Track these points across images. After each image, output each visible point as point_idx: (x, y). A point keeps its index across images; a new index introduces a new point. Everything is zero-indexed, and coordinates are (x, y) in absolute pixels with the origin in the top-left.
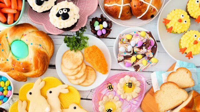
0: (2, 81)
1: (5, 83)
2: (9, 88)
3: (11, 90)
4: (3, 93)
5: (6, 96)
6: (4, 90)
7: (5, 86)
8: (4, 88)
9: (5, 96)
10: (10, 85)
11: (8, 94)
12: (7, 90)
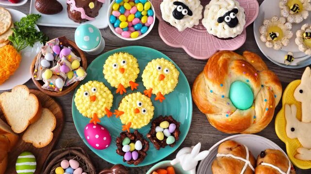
0: (140, 2)
1: (144, 6)
2: (149, 14)
3: (152, 16)
4: (140, 20)
5: (146, 24)
6: (142, 16)
7: (144, 10)
8: (143, 13)
9: (144, 25)
10: (151, 9)
11: (148, 21)
12: (146, 16)
